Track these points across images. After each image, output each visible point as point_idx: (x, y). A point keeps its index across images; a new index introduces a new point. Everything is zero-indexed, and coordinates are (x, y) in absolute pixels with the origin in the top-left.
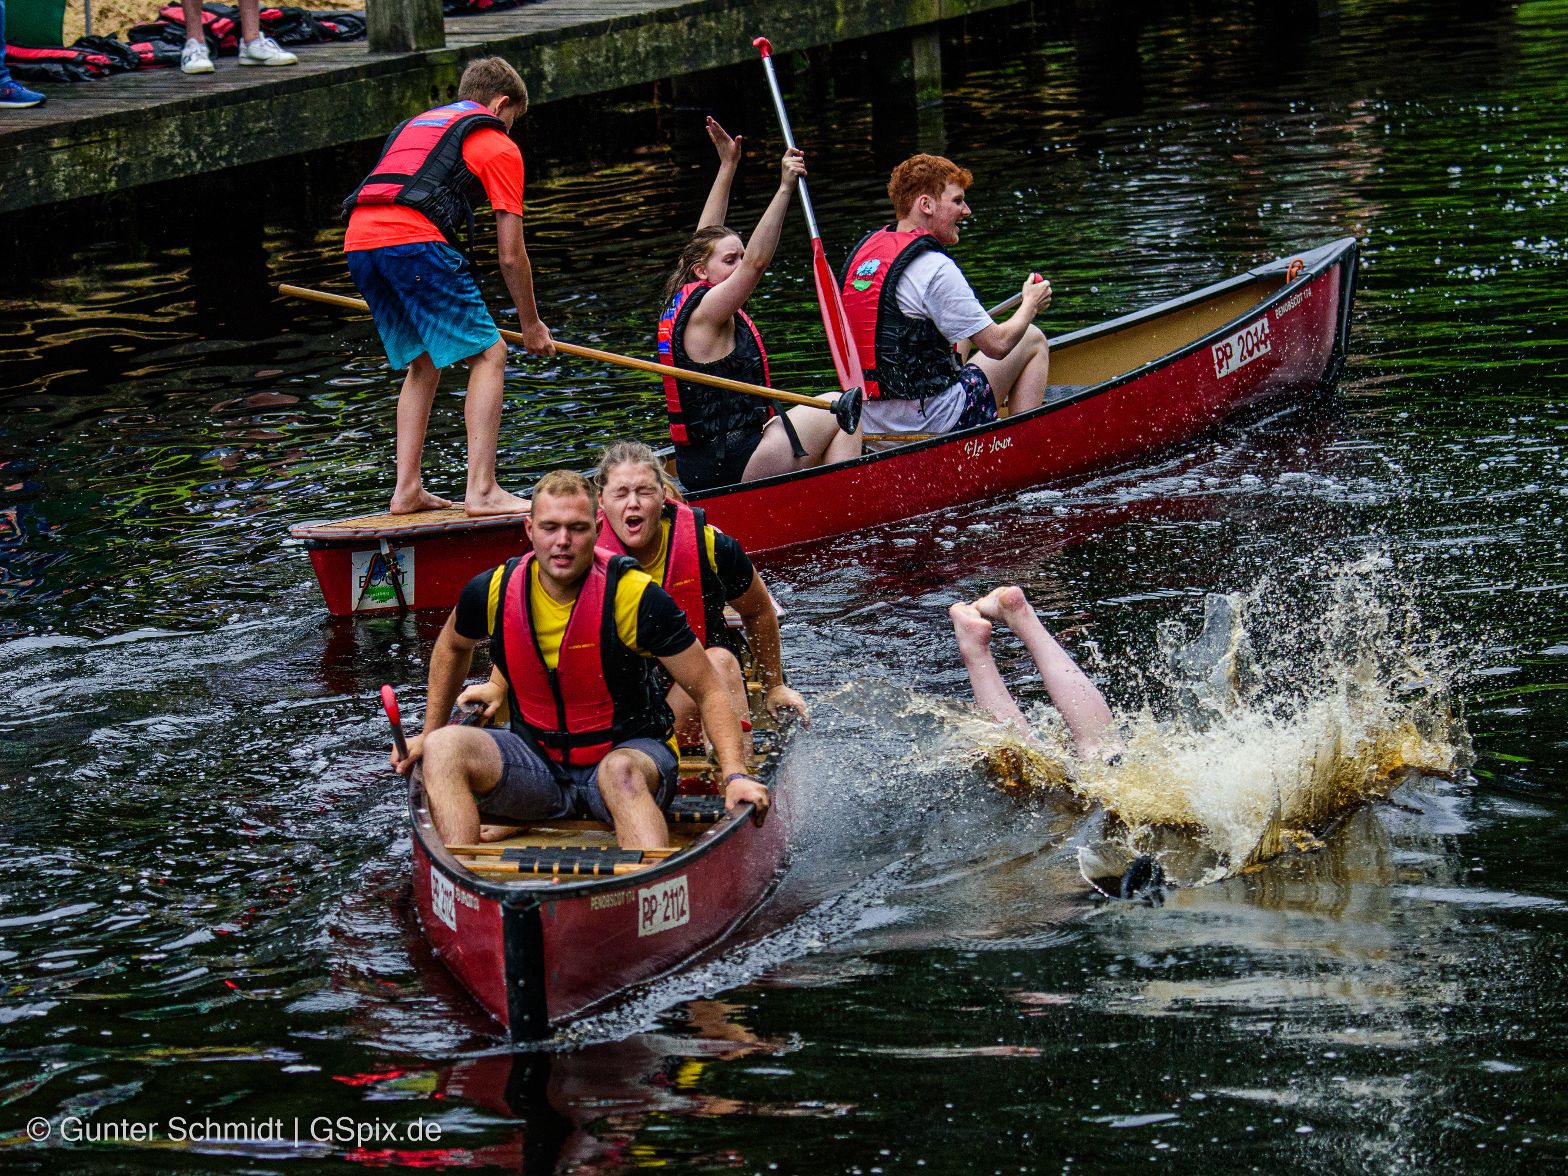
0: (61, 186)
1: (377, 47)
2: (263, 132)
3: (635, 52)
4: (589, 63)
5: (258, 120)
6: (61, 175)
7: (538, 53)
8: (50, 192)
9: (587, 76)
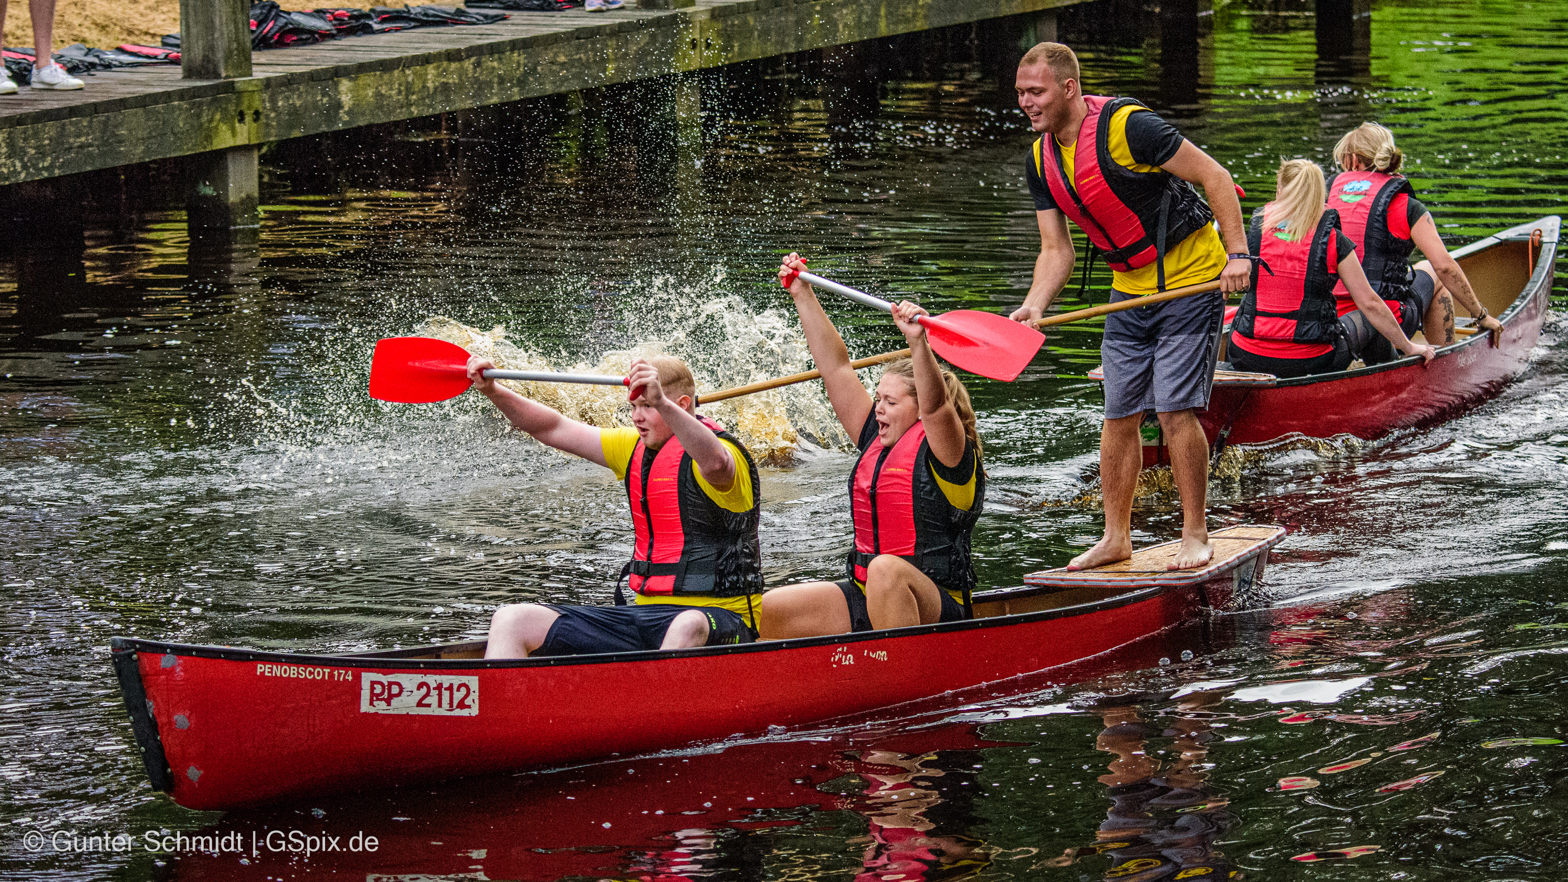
1: (189, 74)
2: (82, 147)
3: (424, 87)
4: (382, 95)
5: (78, 136)
7: (336, 84)
9: (380, 107)
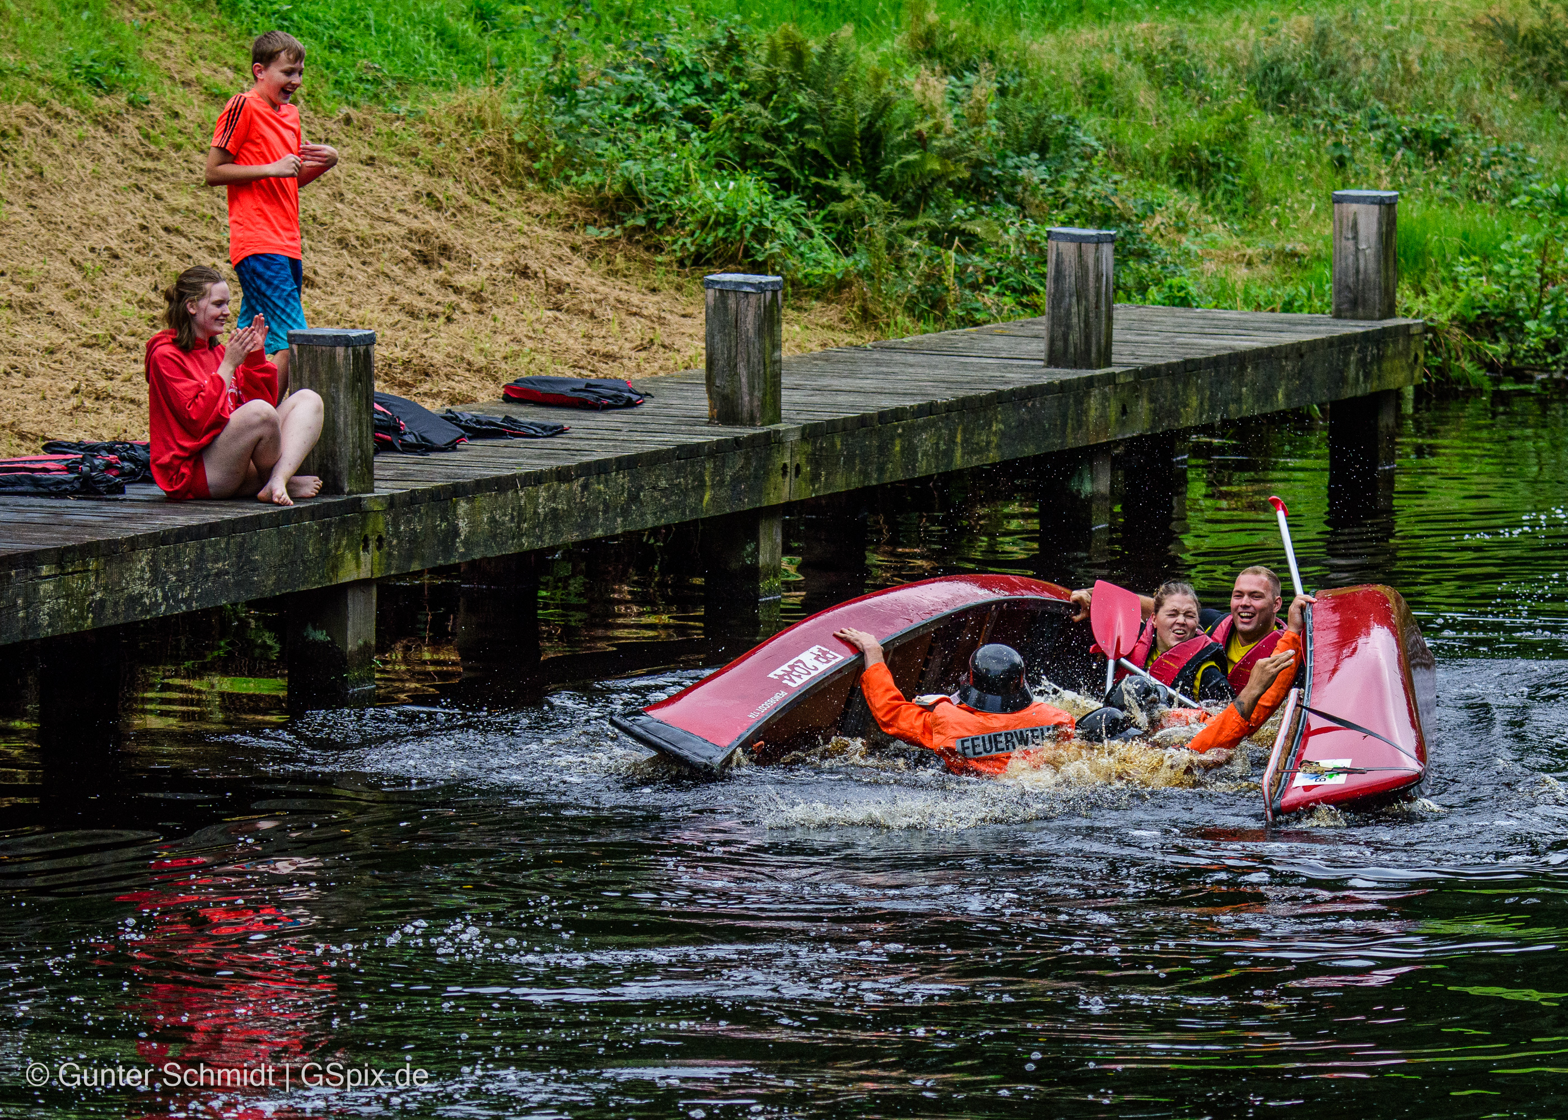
0: (45, 620)
2: (219, 574)
3: (536, 513)
4: (496, 521)
5: (216, 561)
6: (46, 608)
7: (455, 505)
8: (36, 626)
9: (493, 537)
